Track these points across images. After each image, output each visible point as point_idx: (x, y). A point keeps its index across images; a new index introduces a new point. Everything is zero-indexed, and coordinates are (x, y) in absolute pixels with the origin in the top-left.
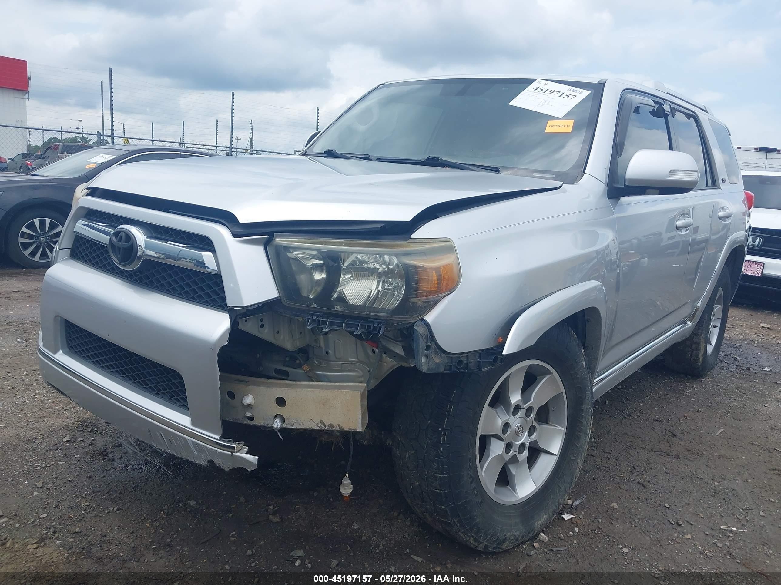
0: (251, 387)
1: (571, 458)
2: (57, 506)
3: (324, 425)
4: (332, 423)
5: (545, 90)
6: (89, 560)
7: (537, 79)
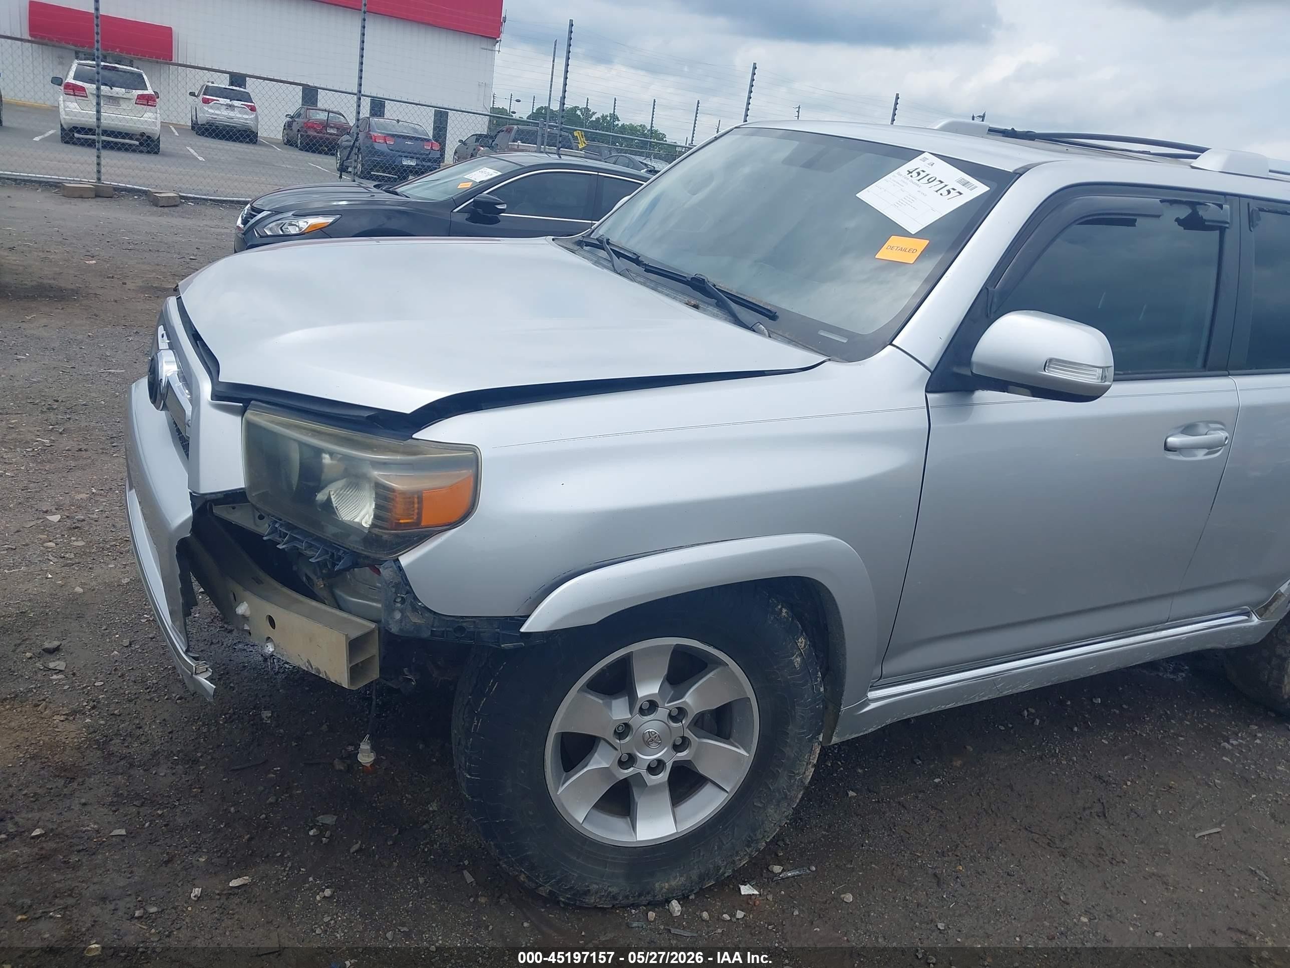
0: (248, 593)
3: (312, 667)
4: (319, 667)
5: (924, 174)
6: (99, 752)
7: (924, 152)
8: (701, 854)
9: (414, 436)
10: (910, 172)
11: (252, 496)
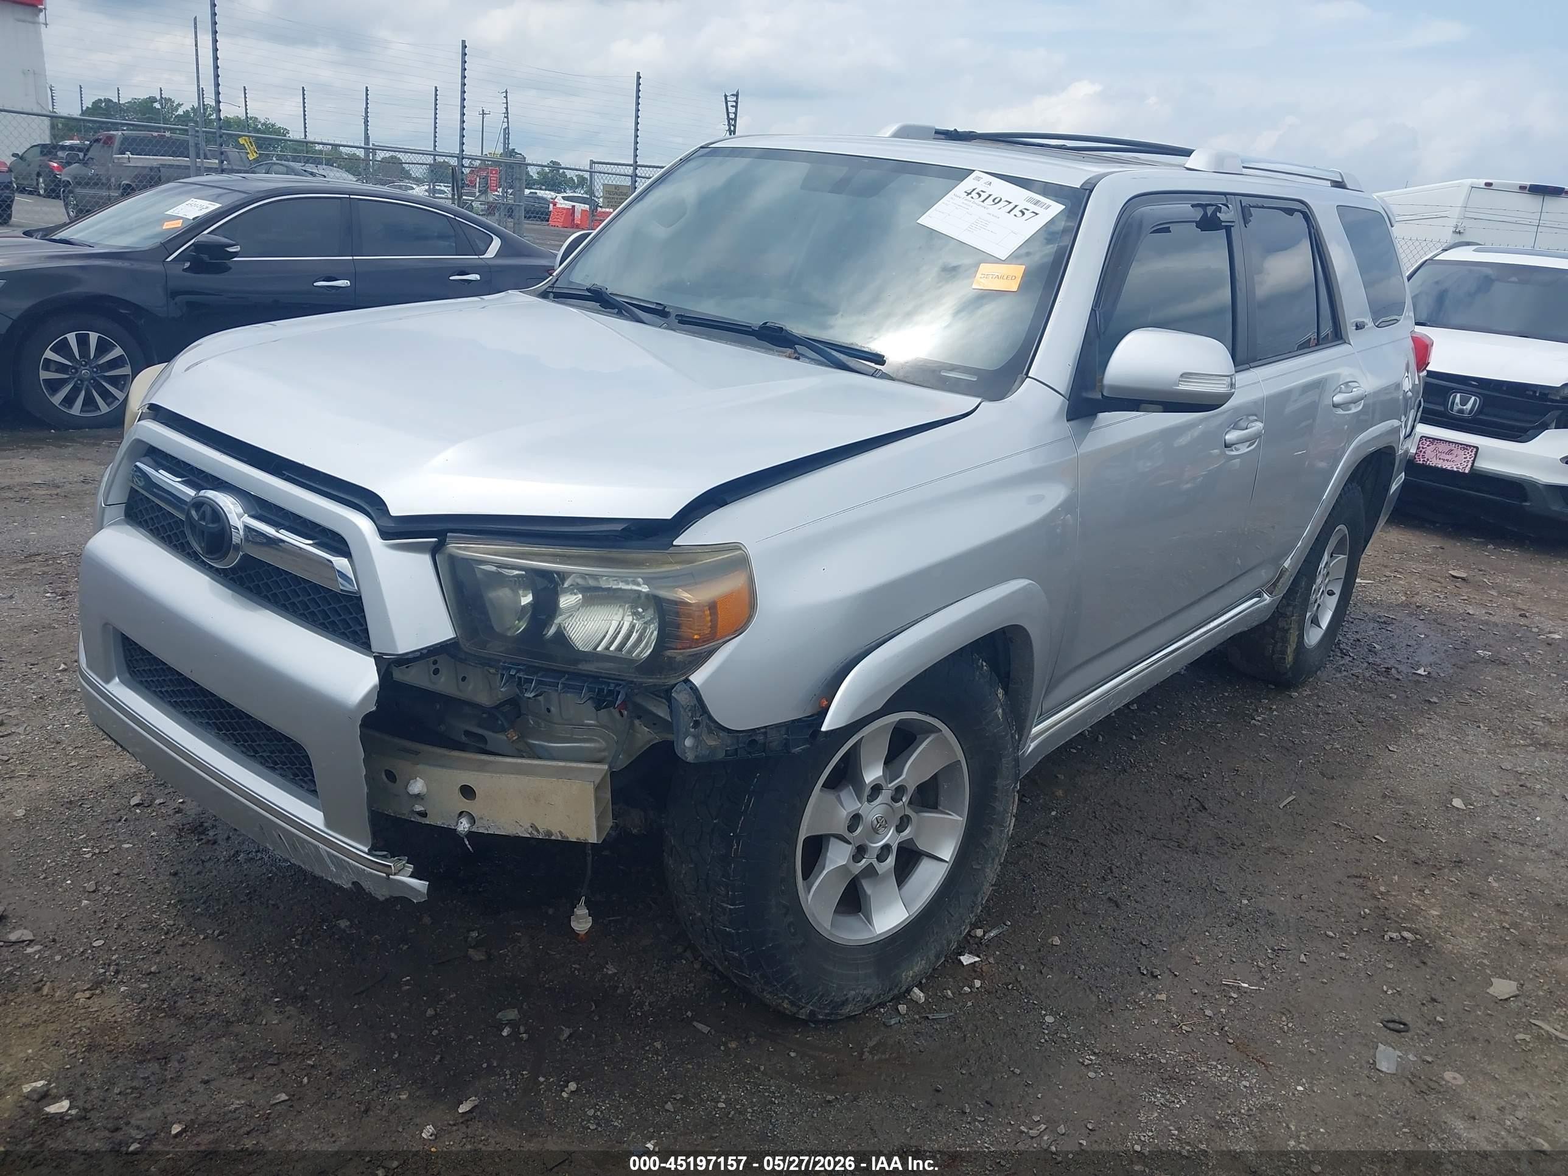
0: (420, 767)
1: (974, 867)
2: (120, 926)
3: (538, 831)
4: (549, 828)
5: (986, 195)
7: (974, 171)
9: (674, 543)
10: (969, 194)
11: (466, 646)
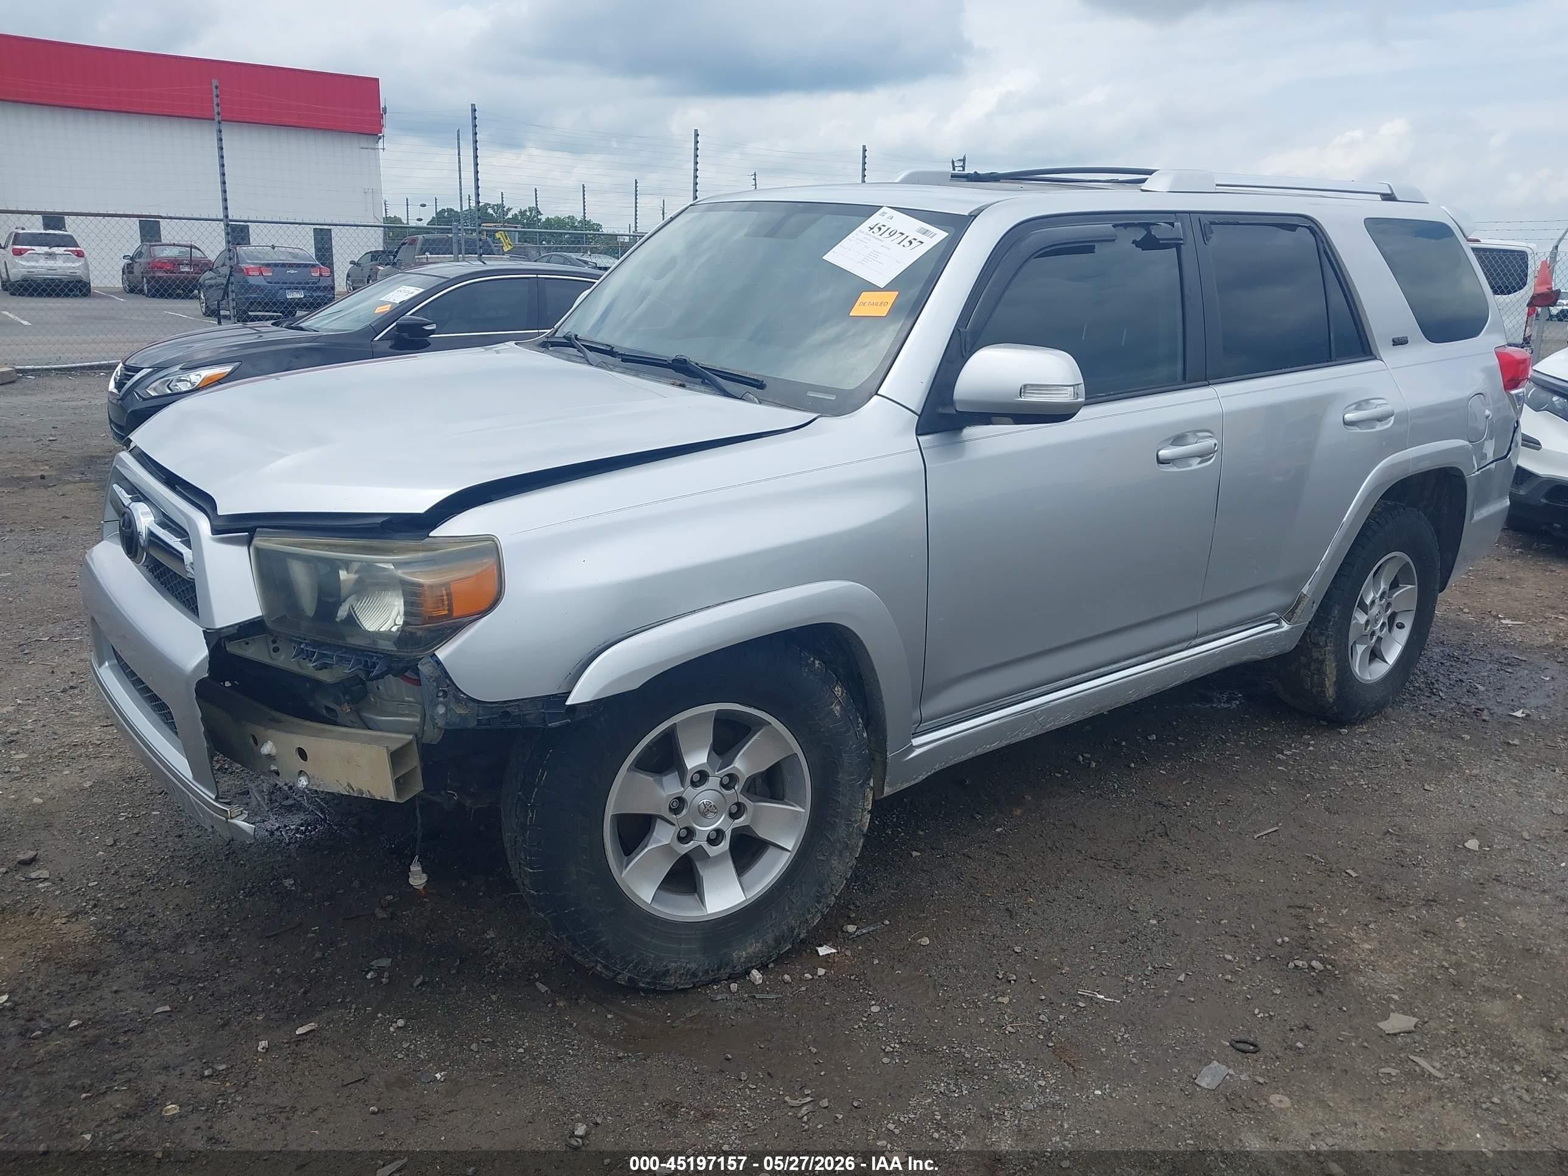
0: (270, 732)
1: (820, 858)
3: (353, 790)
4: (362, 787)
5: (886, 228)
6: (116, 945)
7: (882, 207)
8: (774, 917)
9: (430, 535)
10: (871, 229)
11: (270, 624)
